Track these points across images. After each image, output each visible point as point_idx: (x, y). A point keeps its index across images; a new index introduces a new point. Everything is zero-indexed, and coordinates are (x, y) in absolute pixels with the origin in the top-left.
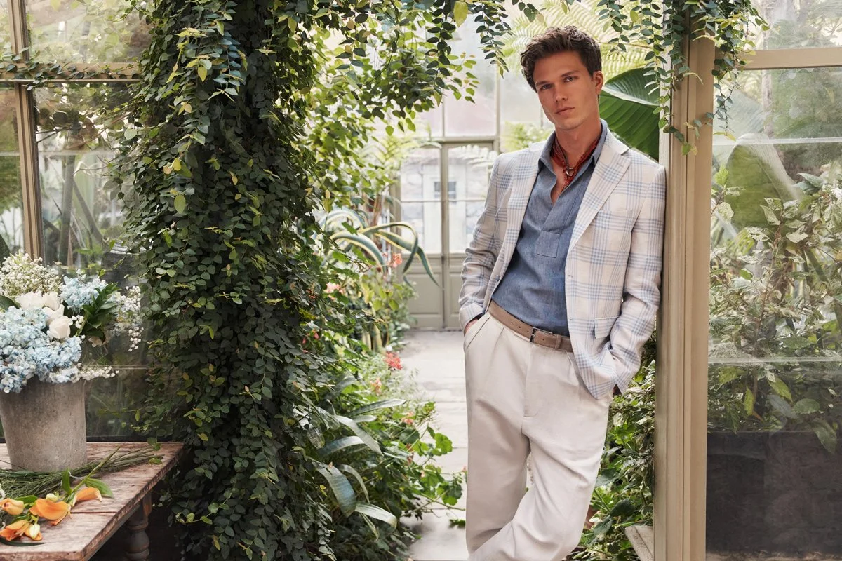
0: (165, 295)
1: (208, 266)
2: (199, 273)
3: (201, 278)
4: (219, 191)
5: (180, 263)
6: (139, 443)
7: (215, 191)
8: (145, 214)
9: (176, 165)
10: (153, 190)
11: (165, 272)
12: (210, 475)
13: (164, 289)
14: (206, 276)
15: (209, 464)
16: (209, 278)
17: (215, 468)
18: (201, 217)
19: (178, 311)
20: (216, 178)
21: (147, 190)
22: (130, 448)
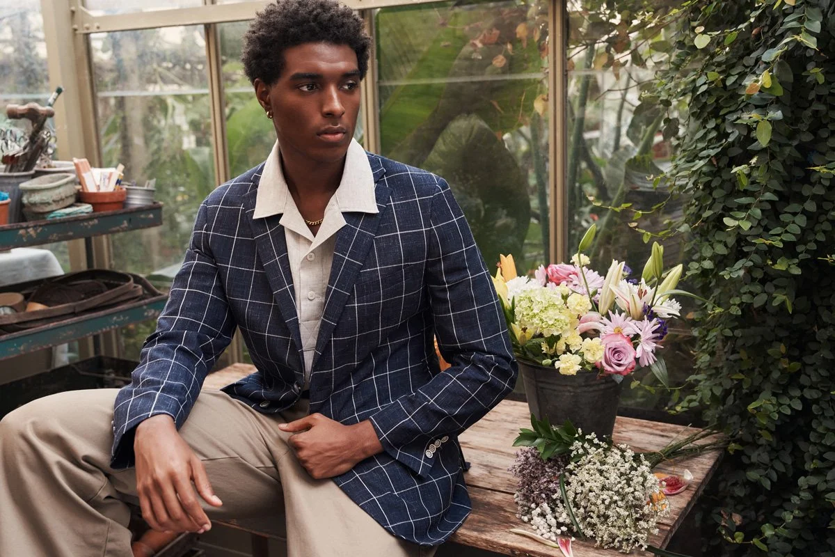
0: (721, 250)
1: (795, 214)
2: (784, 225)
3: (786, 232)
4: (816, 112)
5: (758, 212)
6: (672, 426)
7: (808, 113)
8: (701, 145)
9: (765, 79)
10: (715, 114)
11: (736, 223)
12: (767, 484)
13: (720, 242)
14: (794, 229)
15: (766, 470)
16: (798, 231)
17: (775, 477)
18: (787, 150)
19: (742, 273)
20: (812, 96)
21: (706, 114)
22: (662, 431)
